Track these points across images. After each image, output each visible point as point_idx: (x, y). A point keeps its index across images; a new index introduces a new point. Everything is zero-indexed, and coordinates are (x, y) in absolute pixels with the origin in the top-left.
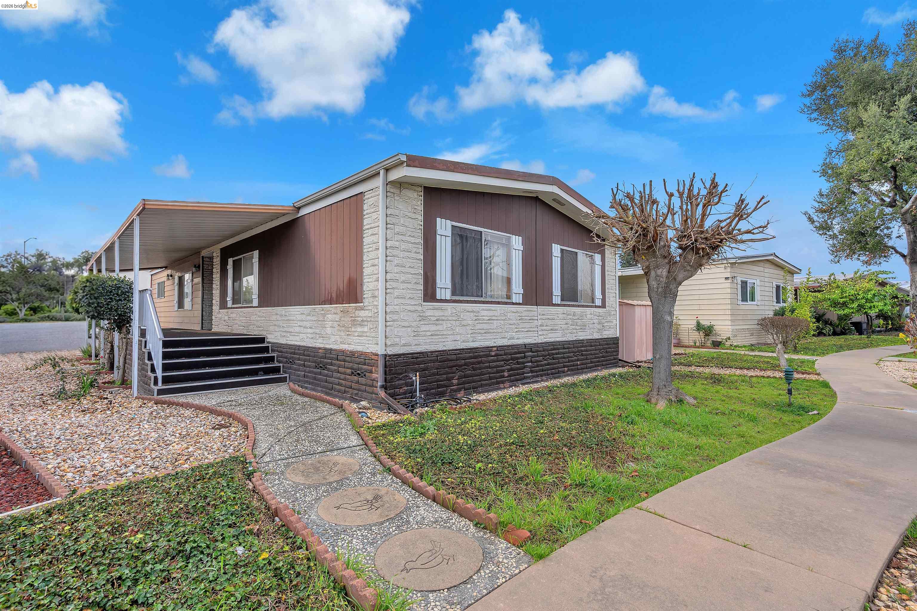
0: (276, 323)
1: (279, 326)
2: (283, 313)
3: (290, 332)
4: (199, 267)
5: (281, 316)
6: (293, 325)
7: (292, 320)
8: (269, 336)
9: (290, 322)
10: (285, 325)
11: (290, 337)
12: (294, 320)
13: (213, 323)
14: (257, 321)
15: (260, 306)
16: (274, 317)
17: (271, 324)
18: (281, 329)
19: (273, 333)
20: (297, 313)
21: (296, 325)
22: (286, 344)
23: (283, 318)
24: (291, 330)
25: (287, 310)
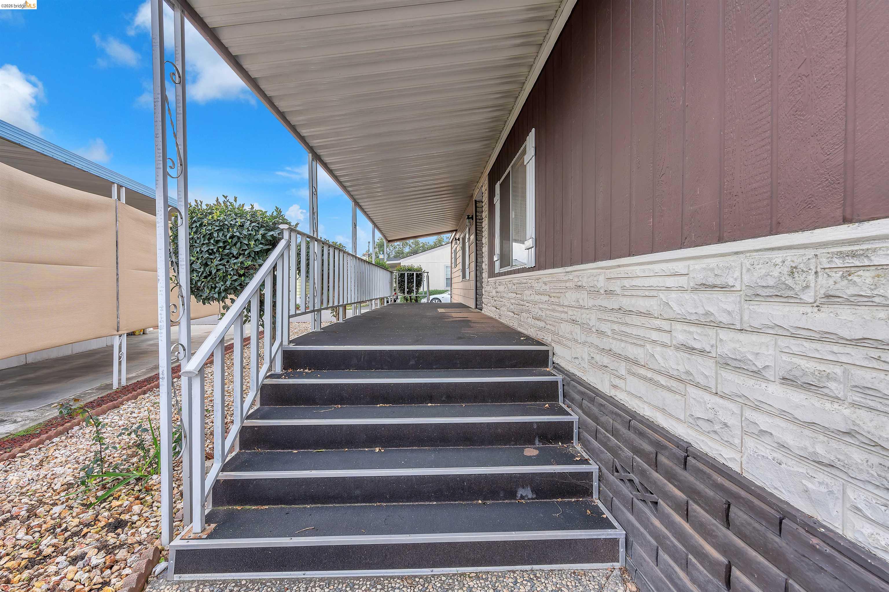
0: (577, 314)
1: (586, 328)
2: (601, 283)
3: (627, 359)
4: (472, 218)
5: (594, 292)
6: (641, 332)
7: (640, 314)
8: (558, 349)
9: (628, 319)
10: (605, 327)
11: (630, 378)
12: (648, 315)
13: (483, 300)
14: (535, 303)
15: (539, 266)
16: (571, 297)
17: (563, 316)
18: (594, 339)
19: (569, 344)
20: (670, 282)
21: (665, 338)
22: (611, 400)
23: (598, 302)
24: (632, 351)
25: (613, 273)
